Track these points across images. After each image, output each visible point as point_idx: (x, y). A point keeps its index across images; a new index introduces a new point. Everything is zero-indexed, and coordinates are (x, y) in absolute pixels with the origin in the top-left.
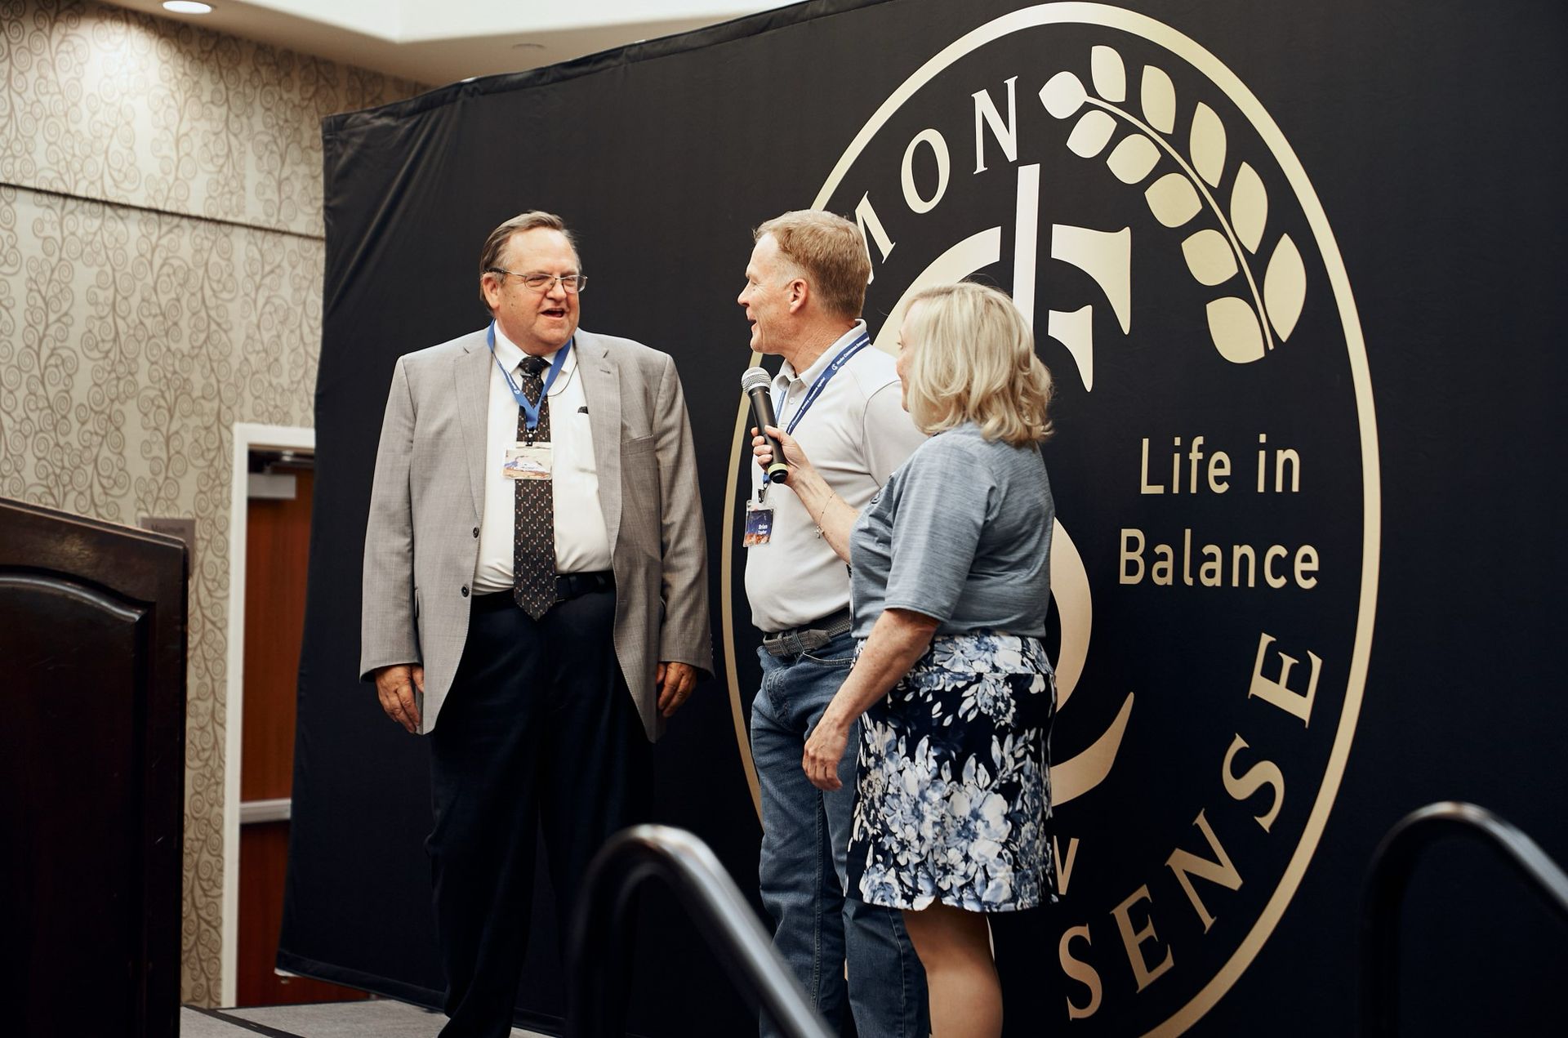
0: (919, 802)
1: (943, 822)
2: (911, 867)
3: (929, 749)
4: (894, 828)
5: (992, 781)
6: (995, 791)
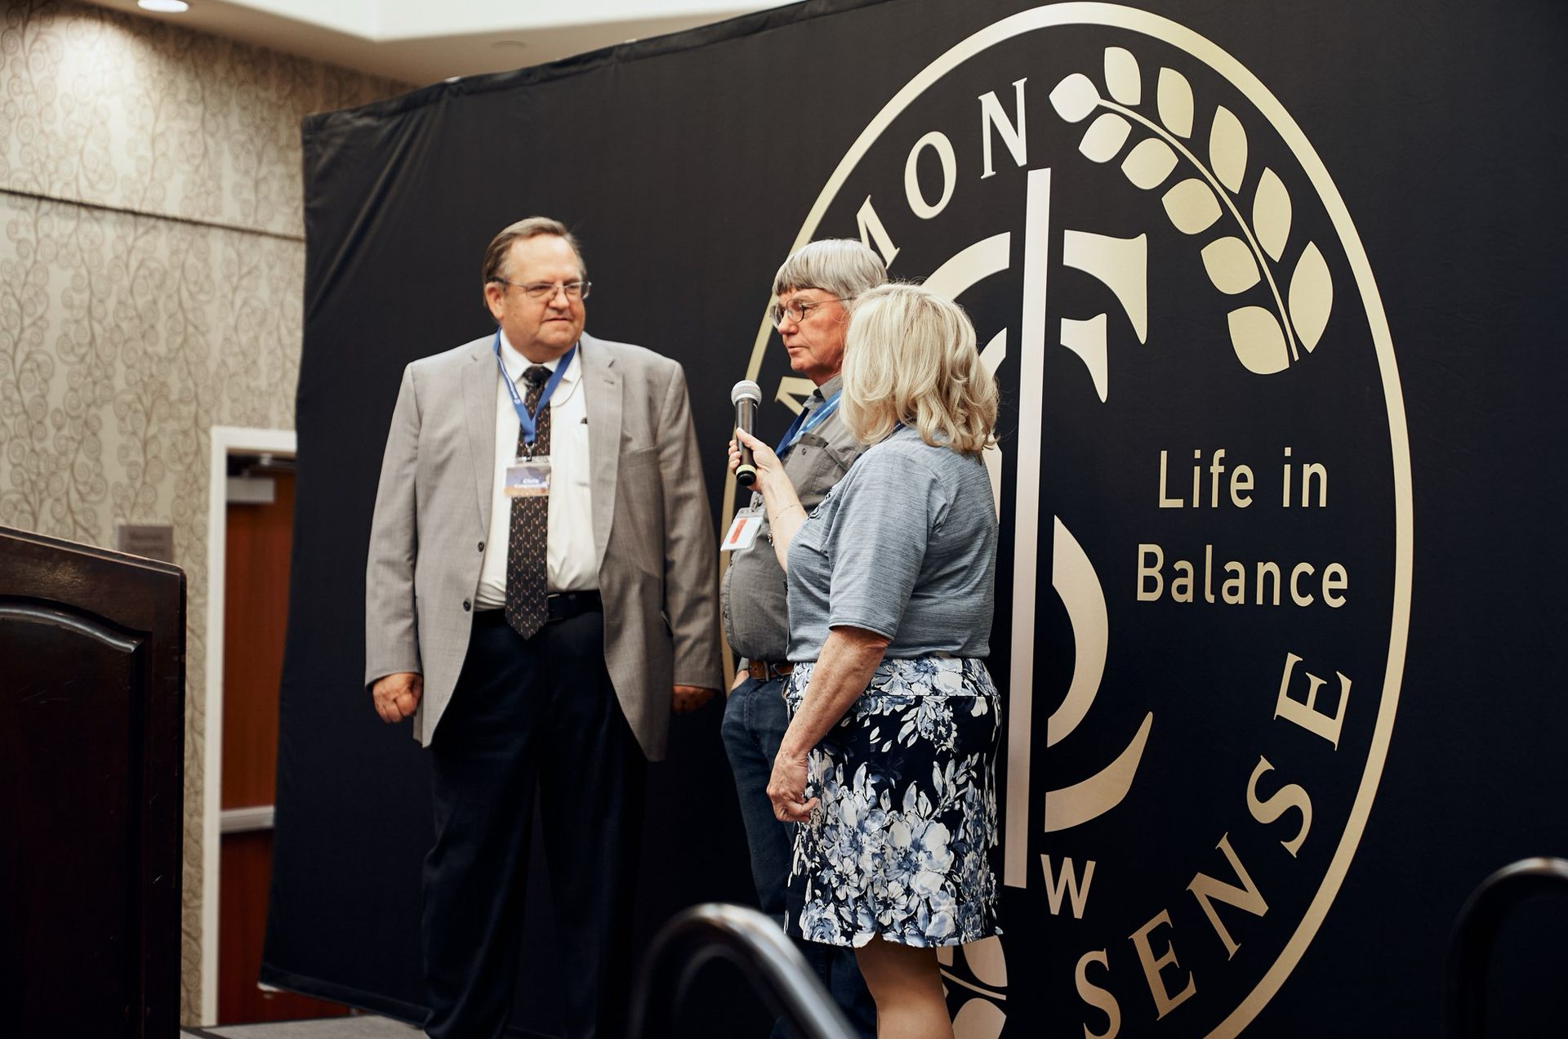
0: (857, 832)
1: (883, 854)
5: (934, 810)
6: (938, 820)
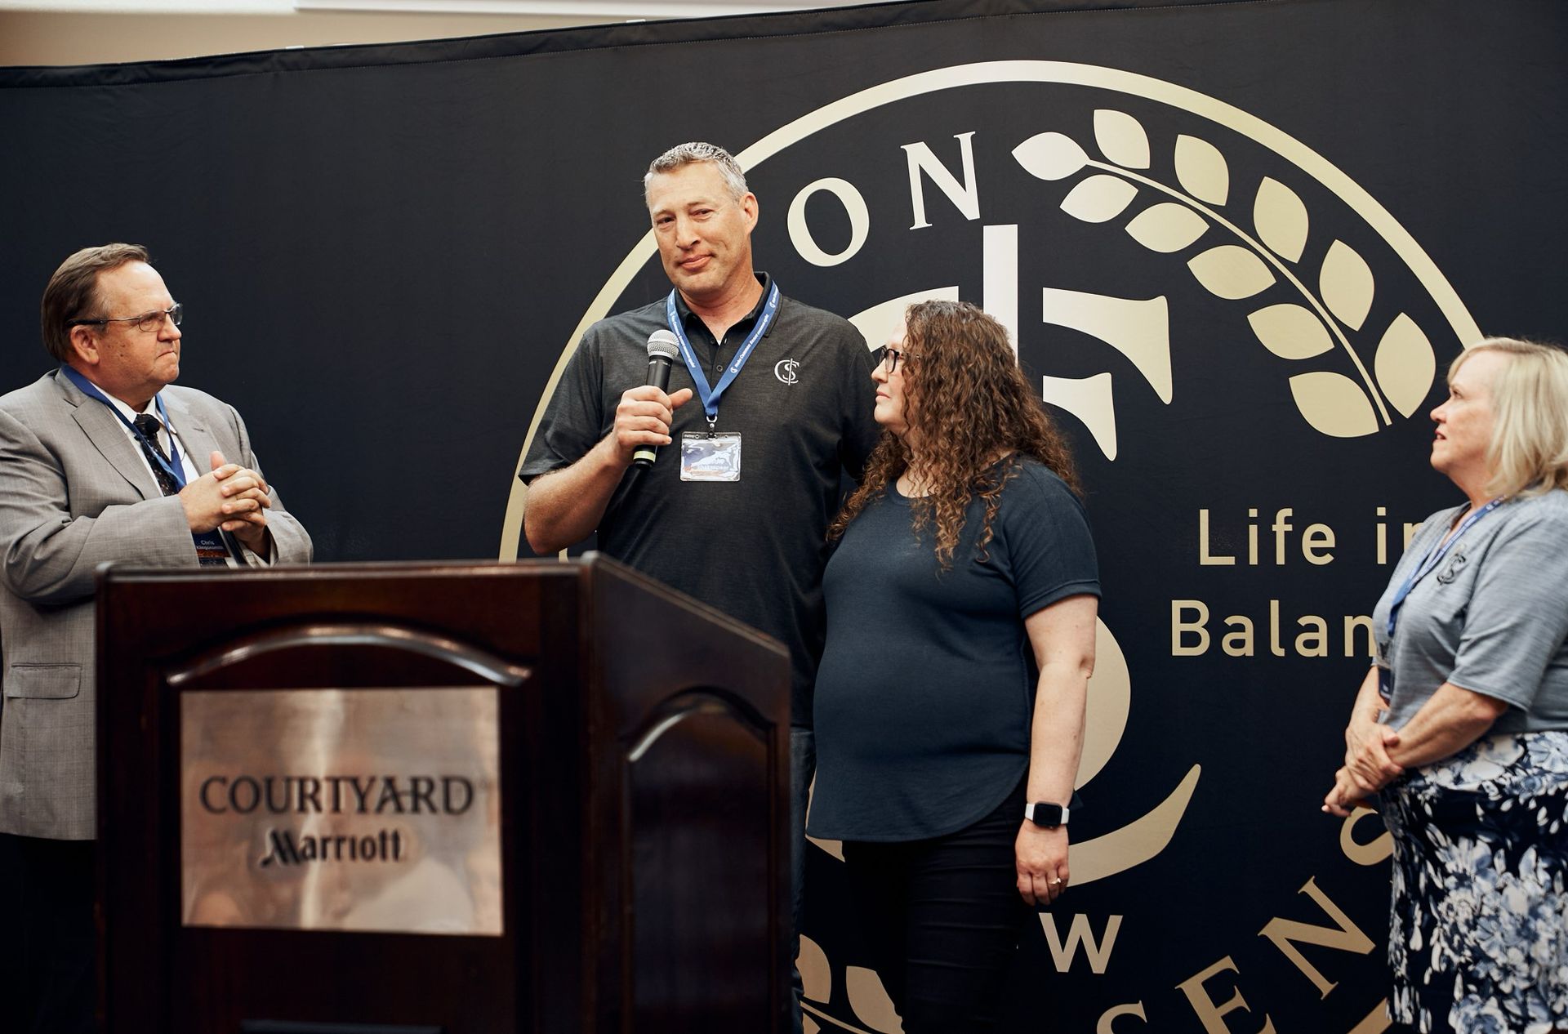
0: (1528, 921)
2: (1517, 994)
3: (1537, 861)
4: (1493, 953)
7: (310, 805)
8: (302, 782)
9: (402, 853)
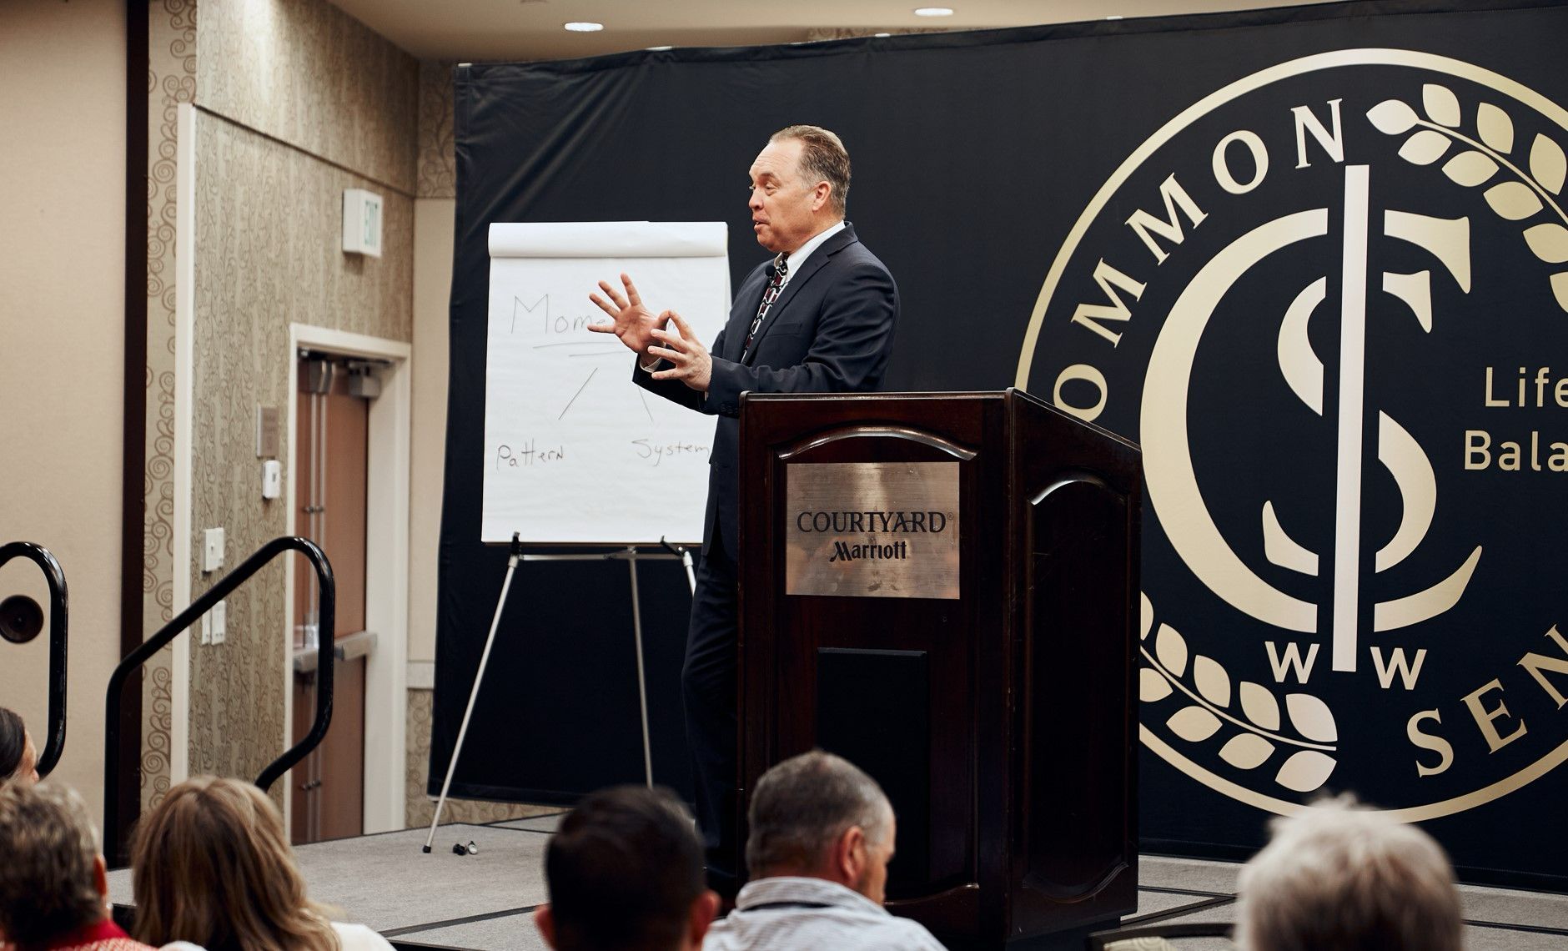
7: (857, 528)
8: (852, 514)
9: (906, 555)
